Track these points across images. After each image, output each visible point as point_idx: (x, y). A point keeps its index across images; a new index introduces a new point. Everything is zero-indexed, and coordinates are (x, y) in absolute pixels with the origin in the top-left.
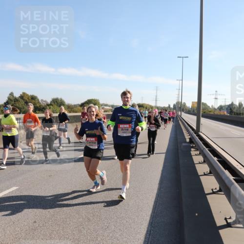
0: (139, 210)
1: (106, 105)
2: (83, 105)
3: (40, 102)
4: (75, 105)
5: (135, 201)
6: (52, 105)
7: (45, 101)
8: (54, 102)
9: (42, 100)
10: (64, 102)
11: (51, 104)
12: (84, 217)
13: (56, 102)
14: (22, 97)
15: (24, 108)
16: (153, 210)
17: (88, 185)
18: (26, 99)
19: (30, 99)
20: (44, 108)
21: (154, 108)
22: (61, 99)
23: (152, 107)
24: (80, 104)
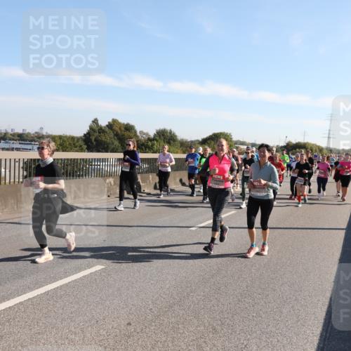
0: (299, 323)
1: (243, 143)
2: (204, 142)
3: (138, 134)
4: (192, 142)
5: (292, 307)
6: (157, 141)
7: (147, 134)
8: (160, 136)
9: (141, 132)
10: (176, 136)
11: (154, 139)
12: (207, 324)
13: (163, 135)
14: (110, 126)
15: (113, 144)
16: (324, 326)
17: (214, 272)
18: (117, 129)
19: (123, 129)
20: (143, 145)
21: (325, 151)
22: (171, 132)
23: (321, 150)
24: (200, 140)
